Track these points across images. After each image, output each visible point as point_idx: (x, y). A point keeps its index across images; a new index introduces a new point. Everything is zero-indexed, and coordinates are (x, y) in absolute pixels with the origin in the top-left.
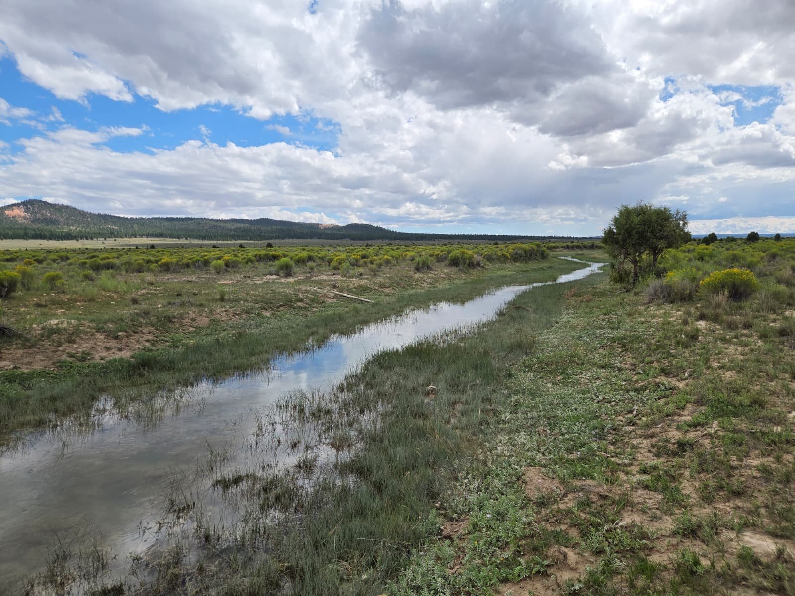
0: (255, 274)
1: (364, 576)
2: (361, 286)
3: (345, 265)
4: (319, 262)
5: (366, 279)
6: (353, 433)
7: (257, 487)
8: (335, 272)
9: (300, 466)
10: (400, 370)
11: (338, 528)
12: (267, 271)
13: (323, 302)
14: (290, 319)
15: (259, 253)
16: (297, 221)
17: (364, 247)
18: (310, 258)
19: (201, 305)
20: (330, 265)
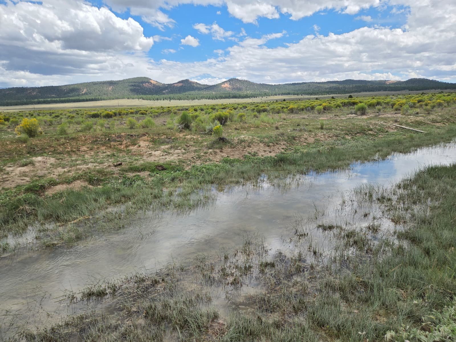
0: (341, 114)
1: (415, 302)
2: (417, 121)
3: (405, 107)
4: (385, 106)
5: (421, 116)
7: (343, 234)
8: (396, 112)
9: (369, 228)
11: (397, 269)
12: (349, 112)
13: (387, 132)
14: (363, 141)
15: (344, 101)
16: (370, 80)
17: (420, 95)
18: (378, 104)
19: (310, 131)
20: (392, 108)
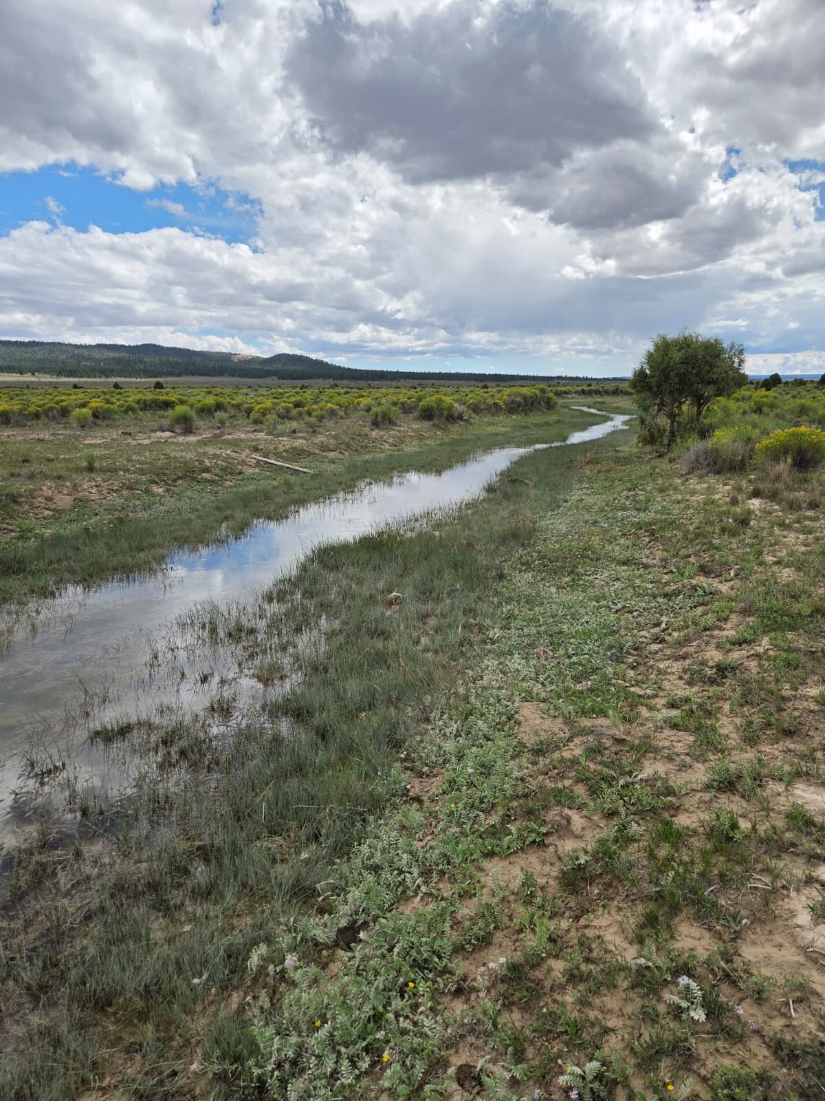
0: (138, 429)
1: (304, 856)
2: (294, 449)
3: (271, 417)
4: (233, 412)
5: (301, 438)
6: (286, 661)
7: (153, 739)
8: (257, 427)
9: (213, 709)
10: (351, 571)
11: (268, 793)
12: (155, 425)
13: (240, 473)
14: (192, 498)
15: (144, 397)
16: (198, 348)
17: (298, 390)
18: (219, 407)
19: (59, 477)
20: (248, 417)
